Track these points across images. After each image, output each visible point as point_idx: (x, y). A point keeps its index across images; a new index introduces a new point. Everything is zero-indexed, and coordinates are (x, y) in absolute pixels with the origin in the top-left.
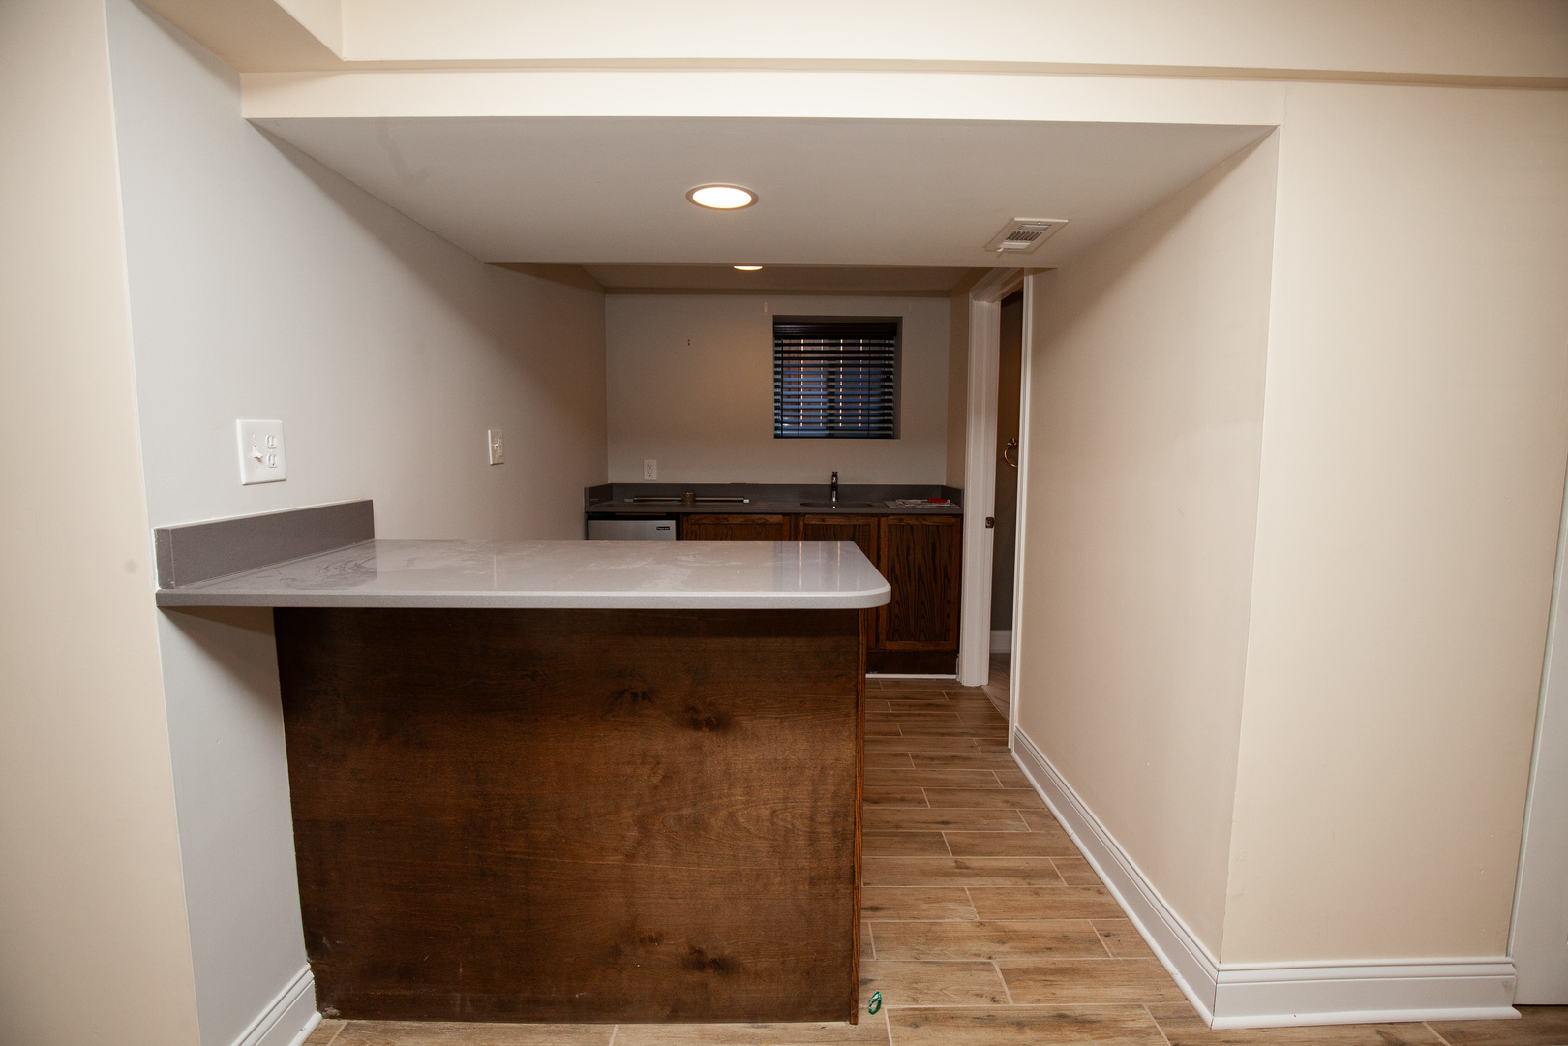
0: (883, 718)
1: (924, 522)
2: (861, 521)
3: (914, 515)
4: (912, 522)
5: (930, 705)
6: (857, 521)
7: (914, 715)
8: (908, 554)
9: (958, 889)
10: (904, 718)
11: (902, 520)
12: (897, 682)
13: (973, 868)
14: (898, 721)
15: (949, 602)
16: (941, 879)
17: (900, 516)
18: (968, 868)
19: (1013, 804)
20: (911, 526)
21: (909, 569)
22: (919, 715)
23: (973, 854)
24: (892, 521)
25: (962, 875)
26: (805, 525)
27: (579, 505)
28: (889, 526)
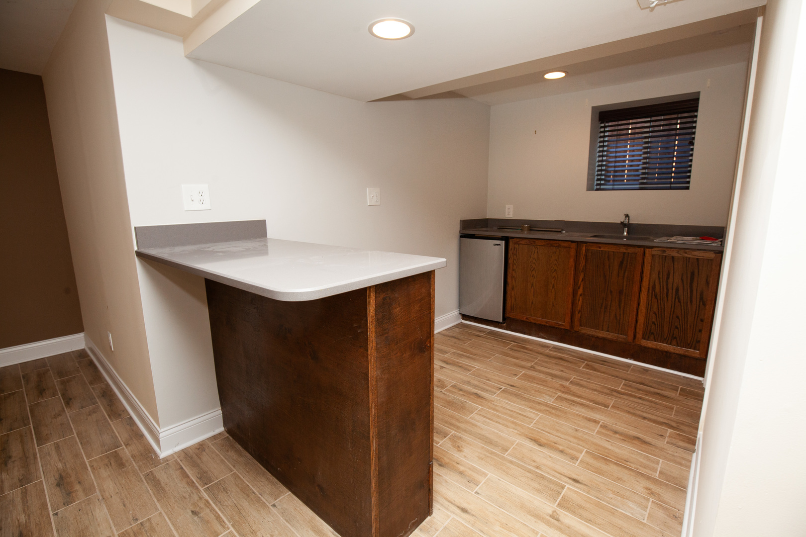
0: (608, 392)
1: (686, 255)
2: (630, 250)
3: (676, 248)
4: (675, 254)
5: (658, 394)
6: (626, 249)
7: (635, 397)
8: (668, 278)
9: (533, 531)
10: (624, 397)
11: (664, 251)
12: (646, 370)
13: (562, 523)
14: (616, 397)
15: (702, 320)
16: (529, 517)
17: (663, 249)
18: (558, 520)
19: (652, 493)
20: (673, 257)
21: (667, 289)
22: (640, 398)
23: (574, 513)
24: (655, 252)
25: (549, 524)
26: (587, 250)
27: (456, 229)
28: (653, 256)
